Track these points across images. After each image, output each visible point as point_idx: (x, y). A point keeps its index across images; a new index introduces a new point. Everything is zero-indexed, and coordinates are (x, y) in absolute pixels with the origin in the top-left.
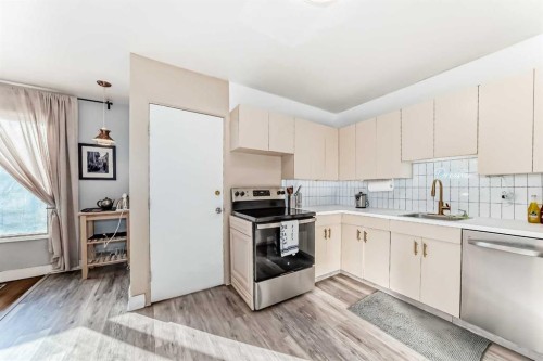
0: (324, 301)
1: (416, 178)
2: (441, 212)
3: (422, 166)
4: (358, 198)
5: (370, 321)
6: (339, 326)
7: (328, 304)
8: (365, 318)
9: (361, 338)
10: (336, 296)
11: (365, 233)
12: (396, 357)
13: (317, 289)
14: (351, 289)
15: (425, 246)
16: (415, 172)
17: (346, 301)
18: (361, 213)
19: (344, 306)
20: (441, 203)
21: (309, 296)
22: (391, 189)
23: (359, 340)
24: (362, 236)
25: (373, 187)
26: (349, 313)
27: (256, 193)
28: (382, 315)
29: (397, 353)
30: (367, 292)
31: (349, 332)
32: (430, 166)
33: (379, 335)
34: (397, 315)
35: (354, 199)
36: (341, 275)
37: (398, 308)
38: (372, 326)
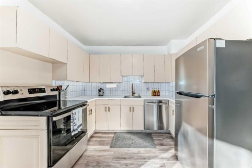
0: (97, 151)
1: (124, 83)
2: (133, 95)
3: (126, 78)
4: (100, 91)
5: (122, 147)
6: (113, 158)
7: (100, 151)
8: (120, 147)
9: (125, 157)
10: (101, 145)
11: (109, 108)
12: (139, 155)
13: (89, 147)
14: (105, 137)
15: (134, 108)
16: (124, 80)
17: (107, 144)
18: (101, 98)
19: (108, 147)
20: (133, 92)
21: (86, 153)
22: (116, 87)
23: (125, 158)
24: (107, 109)
25: (108, 86)
26: (113, 149)
27: (32, 91)
28: (125, 142)
29: (138, 153)
30: (112, 135)
31: (119, 158)
32: (128, 78)
33: (128, 151)
34: (129, 139)
35: (98, 91)
36: (95, 133)
37: (127, 136)
38: (124, 149)
